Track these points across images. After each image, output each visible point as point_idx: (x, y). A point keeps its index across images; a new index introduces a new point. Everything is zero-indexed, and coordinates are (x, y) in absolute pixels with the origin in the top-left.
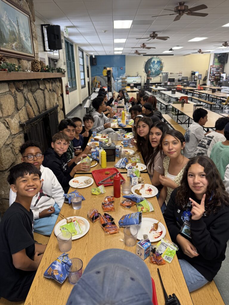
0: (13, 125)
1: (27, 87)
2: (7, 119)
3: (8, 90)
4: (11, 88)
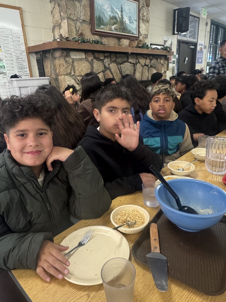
1: (110, 58)
2: (78, 78)
3: (84, 57)
4: (88, 56)
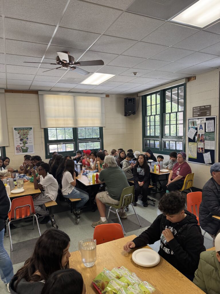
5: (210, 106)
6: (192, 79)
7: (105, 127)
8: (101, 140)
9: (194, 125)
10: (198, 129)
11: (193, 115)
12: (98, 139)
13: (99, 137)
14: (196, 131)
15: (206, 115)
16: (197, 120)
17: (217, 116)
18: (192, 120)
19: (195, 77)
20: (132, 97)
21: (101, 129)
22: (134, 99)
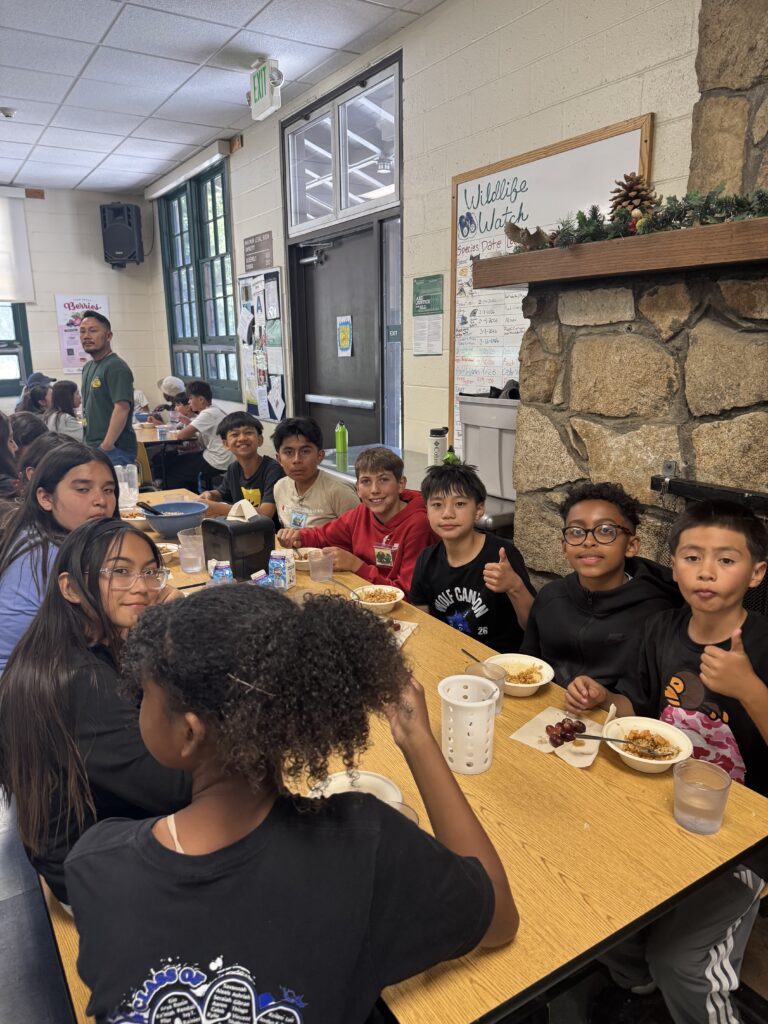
0: (613, 457)
2: (578, 423)
3: (629, 315)
4: (653, 306)
5: (270, 233)
6: (238, 143)
7: (31, 304)
8: (20, 349)
9: (247, 299)
10: (255, 309)
11: (246, 264)
12: (10, 344)
13: (12, 337)
14: (252, 316)
15: (263, 267)
16: (251, 282)
17: (281, 268)
18: (242, 282)
19: (242, 137)
20: (124, 202)
21: (19, 312)
22: (129, 210)
